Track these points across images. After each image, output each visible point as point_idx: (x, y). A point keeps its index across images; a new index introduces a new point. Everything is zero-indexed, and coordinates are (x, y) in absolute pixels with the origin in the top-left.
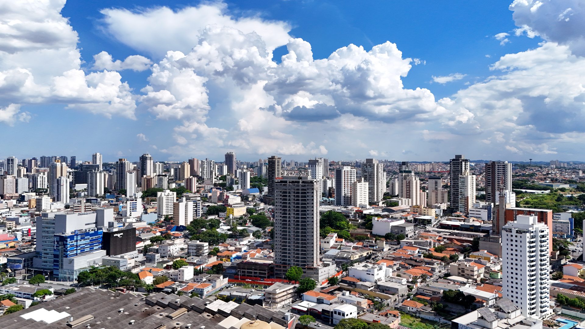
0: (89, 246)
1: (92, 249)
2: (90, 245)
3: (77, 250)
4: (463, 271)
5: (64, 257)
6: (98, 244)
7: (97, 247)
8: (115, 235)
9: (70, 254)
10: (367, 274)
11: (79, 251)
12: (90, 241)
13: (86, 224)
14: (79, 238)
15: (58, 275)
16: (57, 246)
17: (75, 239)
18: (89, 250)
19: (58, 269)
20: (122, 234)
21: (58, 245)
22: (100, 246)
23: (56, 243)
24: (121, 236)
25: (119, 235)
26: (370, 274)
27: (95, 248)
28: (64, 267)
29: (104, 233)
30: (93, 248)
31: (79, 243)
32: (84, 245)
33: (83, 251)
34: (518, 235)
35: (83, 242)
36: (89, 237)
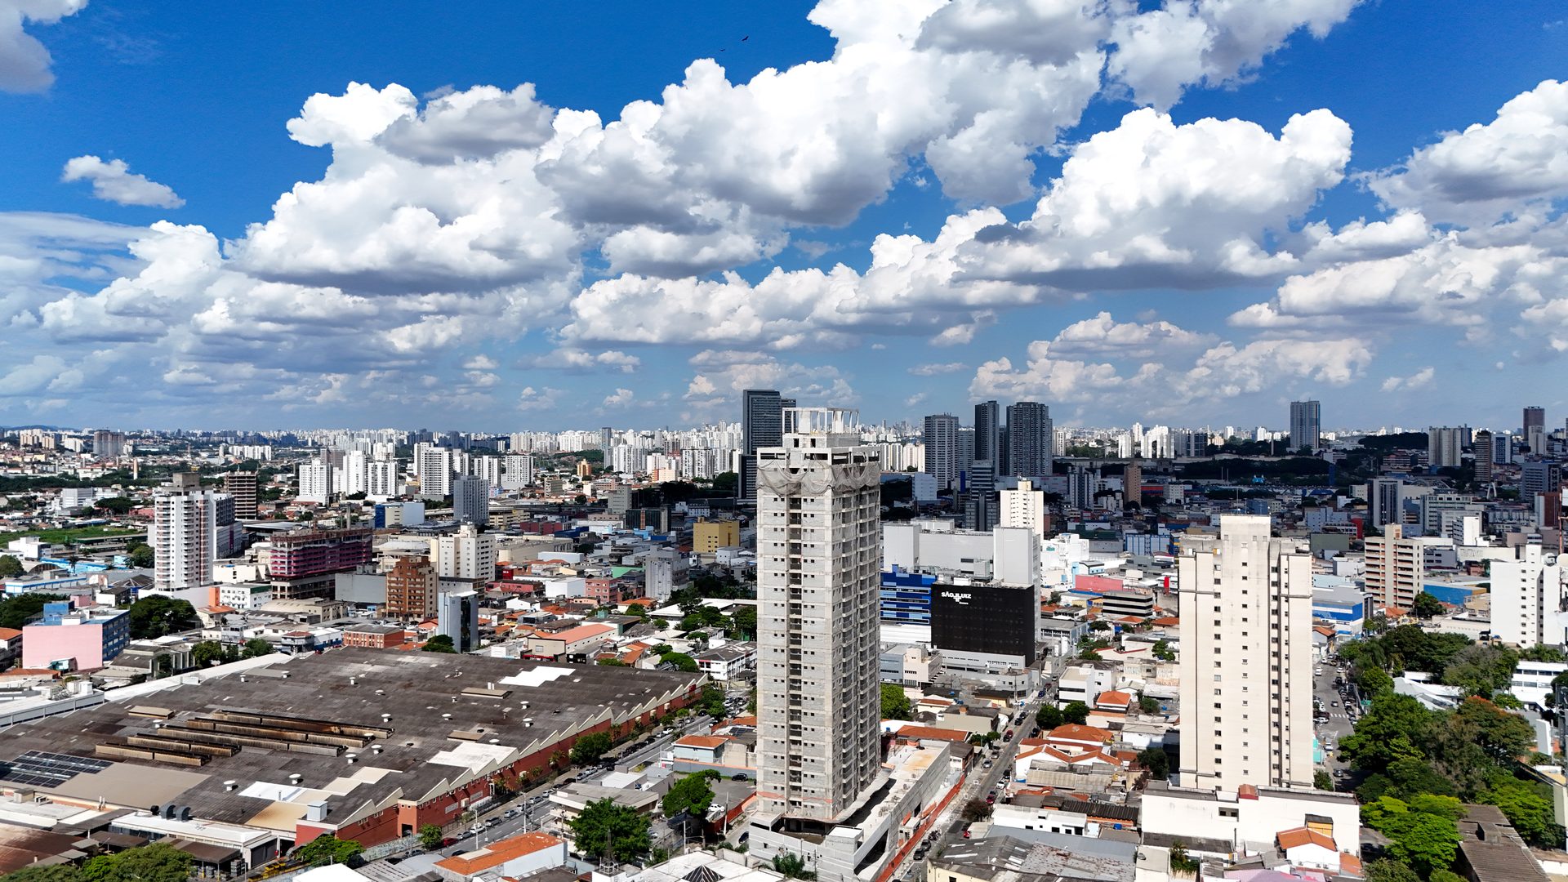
0: (894, 606)
1: (902, 617)
2: (898, 605)
6: (920, 609)
7: (919, 617)
8: (943, 595)
12: (898, 594)
13: (963, 560)
18: (896, 617)
20: (969, 596)
22: (929, 615)
25: (957, 597)
27: (912, 616)
30: (907, 615)
35: (881, 593)
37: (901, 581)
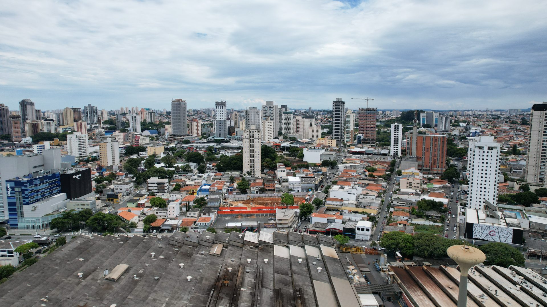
0: (48, 190)
1: (51, 194)
2: (50, 189)
3: (38, 195)
4: (411, 185)
5: (24, 204)
6: (56, 188)
7: (56, 191)
8: (74, 177)
9: (32, 200)
10: (348, 194)
11: (39, 197)
12: (49, 184)
13: (34, 167)
14: (38, 182)
15: (17, 225)
16: (11, 193)
17: (34, 183)
18: (49, 194)
19: (16, 218)
20: (80, 175)
21: (13, 192)
22: (59, 189)
23: (10, 189)
24: (79, 177)
25: (77, 177)
26: (351, 194)
27: (54, 192)
28: (25, 215)
29: (61, 175)
30: (52, 192)
31: (39, 188)
32: (44, 190)
33: (44, 197)
34: (490, 151)
35: (42, 186)
36: (47, 180)
37: (50, 178)
